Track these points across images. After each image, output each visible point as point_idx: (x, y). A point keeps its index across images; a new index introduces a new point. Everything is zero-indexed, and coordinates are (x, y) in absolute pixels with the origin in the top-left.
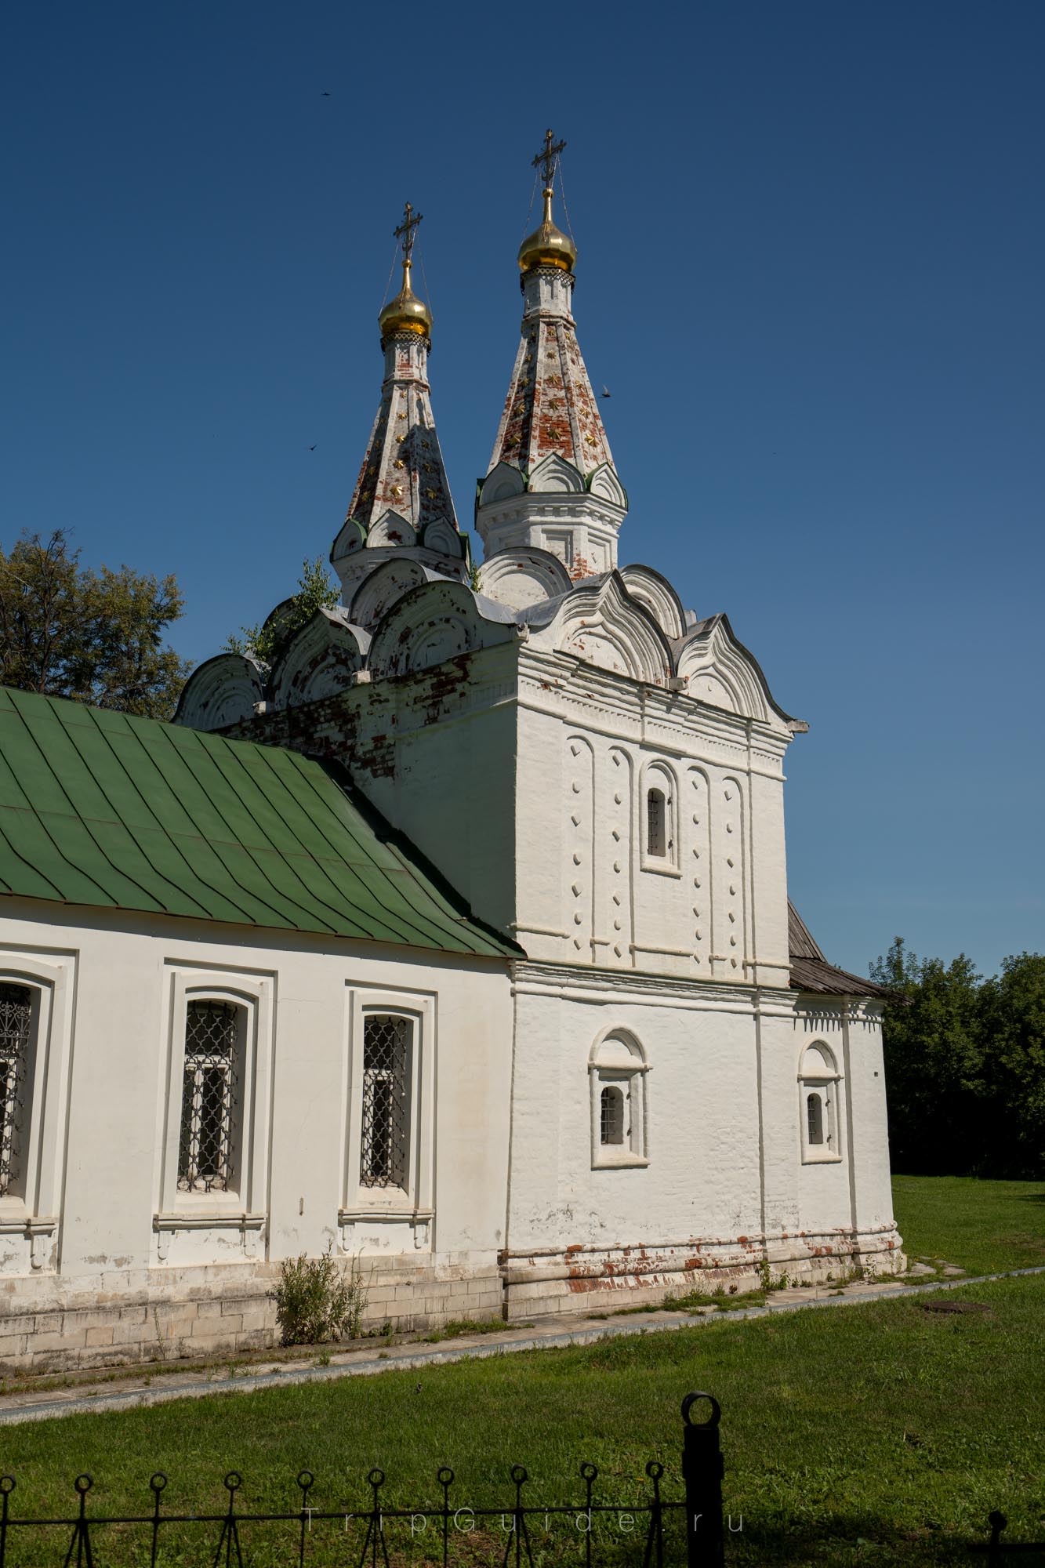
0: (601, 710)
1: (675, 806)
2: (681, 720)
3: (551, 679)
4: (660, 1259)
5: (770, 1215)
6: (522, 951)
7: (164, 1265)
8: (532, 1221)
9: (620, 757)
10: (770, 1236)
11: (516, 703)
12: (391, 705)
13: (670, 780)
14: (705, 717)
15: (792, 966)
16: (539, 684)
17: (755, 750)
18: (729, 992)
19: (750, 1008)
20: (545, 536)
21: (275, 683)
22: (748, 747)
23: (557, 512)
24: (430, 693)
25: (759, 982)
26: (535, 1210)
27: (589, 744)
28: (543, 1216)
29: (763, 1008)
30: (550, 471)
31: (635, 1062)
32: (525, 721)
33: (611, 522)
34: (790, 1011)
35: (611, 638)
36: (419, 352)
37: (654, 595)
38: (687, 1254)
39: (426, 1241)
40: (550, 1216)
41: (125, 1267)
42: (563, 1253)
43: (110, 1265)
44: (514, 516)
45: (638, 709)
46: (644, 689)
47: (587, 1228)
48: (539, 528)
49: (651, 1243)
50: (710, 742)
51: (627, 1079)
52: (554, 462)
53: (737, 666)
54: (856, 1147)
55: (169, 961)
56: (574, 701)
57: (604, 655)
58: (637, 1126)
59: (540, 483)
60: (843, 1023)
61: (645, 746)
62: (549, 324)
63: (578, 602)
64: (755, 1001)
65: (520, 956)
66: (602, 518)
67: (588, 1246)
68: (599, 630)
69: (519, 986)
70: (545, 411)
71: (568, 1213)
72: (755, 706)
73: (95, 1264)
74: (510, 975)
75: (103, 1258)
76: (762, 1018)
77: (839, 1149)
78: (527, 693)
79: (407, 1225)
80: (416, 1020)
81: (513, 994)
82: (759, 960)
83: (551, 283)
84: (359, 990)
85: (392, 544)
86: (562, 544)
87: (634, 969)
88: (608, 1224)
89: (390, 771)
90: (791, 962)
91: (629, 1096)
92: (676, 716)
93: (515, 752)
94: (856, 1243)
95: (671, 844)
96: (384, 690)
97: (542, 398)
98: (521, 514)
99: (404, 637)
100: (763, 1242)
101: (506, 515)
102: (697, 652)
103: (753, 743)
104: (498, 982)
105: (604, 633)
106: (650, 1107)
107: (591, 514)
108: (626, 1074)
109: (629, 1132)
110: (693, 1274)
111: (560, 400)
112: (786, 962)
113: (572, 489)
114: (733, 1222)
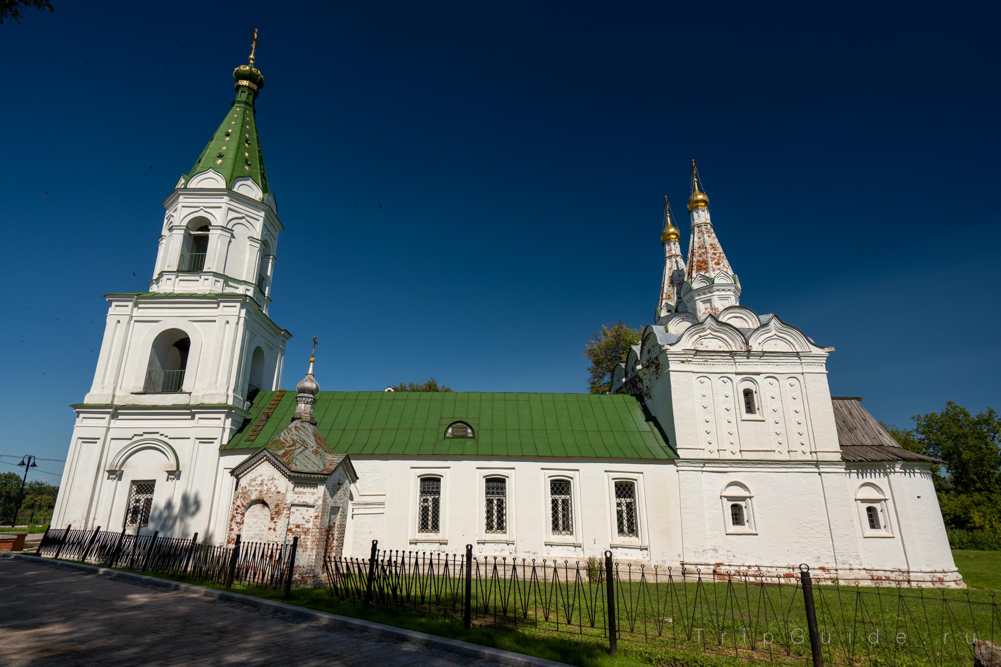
0: (713, 365)
1: (758, 394)
2: (757, 360)
3: (685, 359)
4: (769, 572)
5: (839, 559)
6: (679, 456)
7: (549, 555)
8: (695, 552)
9: (725, 379)
10: (840, 568)
11: (669, 371)
12: (648, 375)
13: (755, 384)
14: (770, 356)
15: (842, 451)
16: (680, 362)
17: (805, 364)
18: (799, 464)
19: (816, 470)
20: (702, 303)
21: (627, 371)
22: (801, 363)
23: (704, 294)
24: (655, 370)
25: (819, 459)
26: (696, 548)
27: (709, 378)
28: (701, 551)
29: (822, 470)
30: (699, 280)
31: (746, 494)
32: (673, 377)
33: (729, 290)
34: (843, 470)
35: (716, 337)
36: (674, 244)
37: (744, 314)
38: (786, 571)
39: (648, 556)
40: (704, 551)
41: (535, 555)
42: (714, 565)
43: (531, 554)
44: (691, 298)
45: (733, 361)
46: (732, 354)
47: (726, 557)
48: (699, 301)
49: (763, 565)
50: (777, 365)
51: (744, 500)
52: (700, 277)
53: (789, 332)
54: (903, 531)
55: (542, 469)
56: (699, 364)
57: (713, 345)
58: (750, 519)
59: (695, 285)
60: (886, 474)
61: (737, 374)
62: (698, 227)
63: (695, 329)
64: (817, 466)
65: (678, 458)
66: (724, 290)
67: (727, 564)
68: (710, 336)
69: (679, 468)
70: (698, 259)
71: (715, 550)
72: (803, 346)
73: (527, 554)
74: (675, 465)
75: (529, 552)
76: (822, 474)
77: (892, 532)
78: (673, 366)
79: (639, 550)
80: (635, 482)
81: (677, 471)
82: (817, 450)
83: (697, 212)
84: (610, 474)
85: (669, 314)
86: (709, 304)
87: (741, 459)
88: (737, 556)
89: (650, 397)
90: (841, 449)
91: (745, 507)
92: (752, 359)
93: (671, 388)
94: (909, 576)
95: (758, 409)
96: (645, 370)
97: (697, 254)
98: (693, 297)
99: (649, 352)
100: (836, 570)
101: (689, 299)
102: (763, 332)
103: (803, 361)
104: (671, 468)
105: (712, 336)
106: (755, 512)
107: (718, 290)
108: (743, 499)
109: (748, 521)
110: (790, 580)
111: (703, 253)
112: (838, 449)
113: (708, 284)
114: (816, 560)
